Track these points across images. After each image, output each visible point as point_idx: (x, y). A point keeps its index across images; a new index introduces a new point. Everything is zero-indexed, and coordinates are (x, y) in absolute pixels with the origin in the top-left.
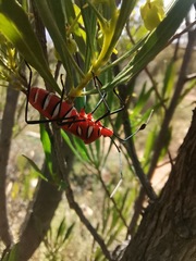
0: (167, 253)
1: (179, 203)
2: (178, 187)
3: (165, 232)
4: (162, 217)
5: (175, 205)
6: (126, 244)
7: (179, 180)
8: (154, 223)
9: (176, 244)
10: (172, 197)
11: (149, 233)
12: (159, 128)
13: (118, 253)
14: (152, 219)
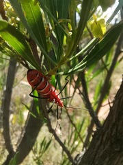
0: (107, 159)
1: (115, 130)
2: (114, 121)
3: (107, 147)
4: (104, 139)
5: (112, 131)
6: (83, 153)
7: (114, 117)
8: (99, 142)
9: (112, 155)
10: (111, 127)
11: (96, 147)
12: (103, 82)
13: (78, 159)
14: (98, 139)
